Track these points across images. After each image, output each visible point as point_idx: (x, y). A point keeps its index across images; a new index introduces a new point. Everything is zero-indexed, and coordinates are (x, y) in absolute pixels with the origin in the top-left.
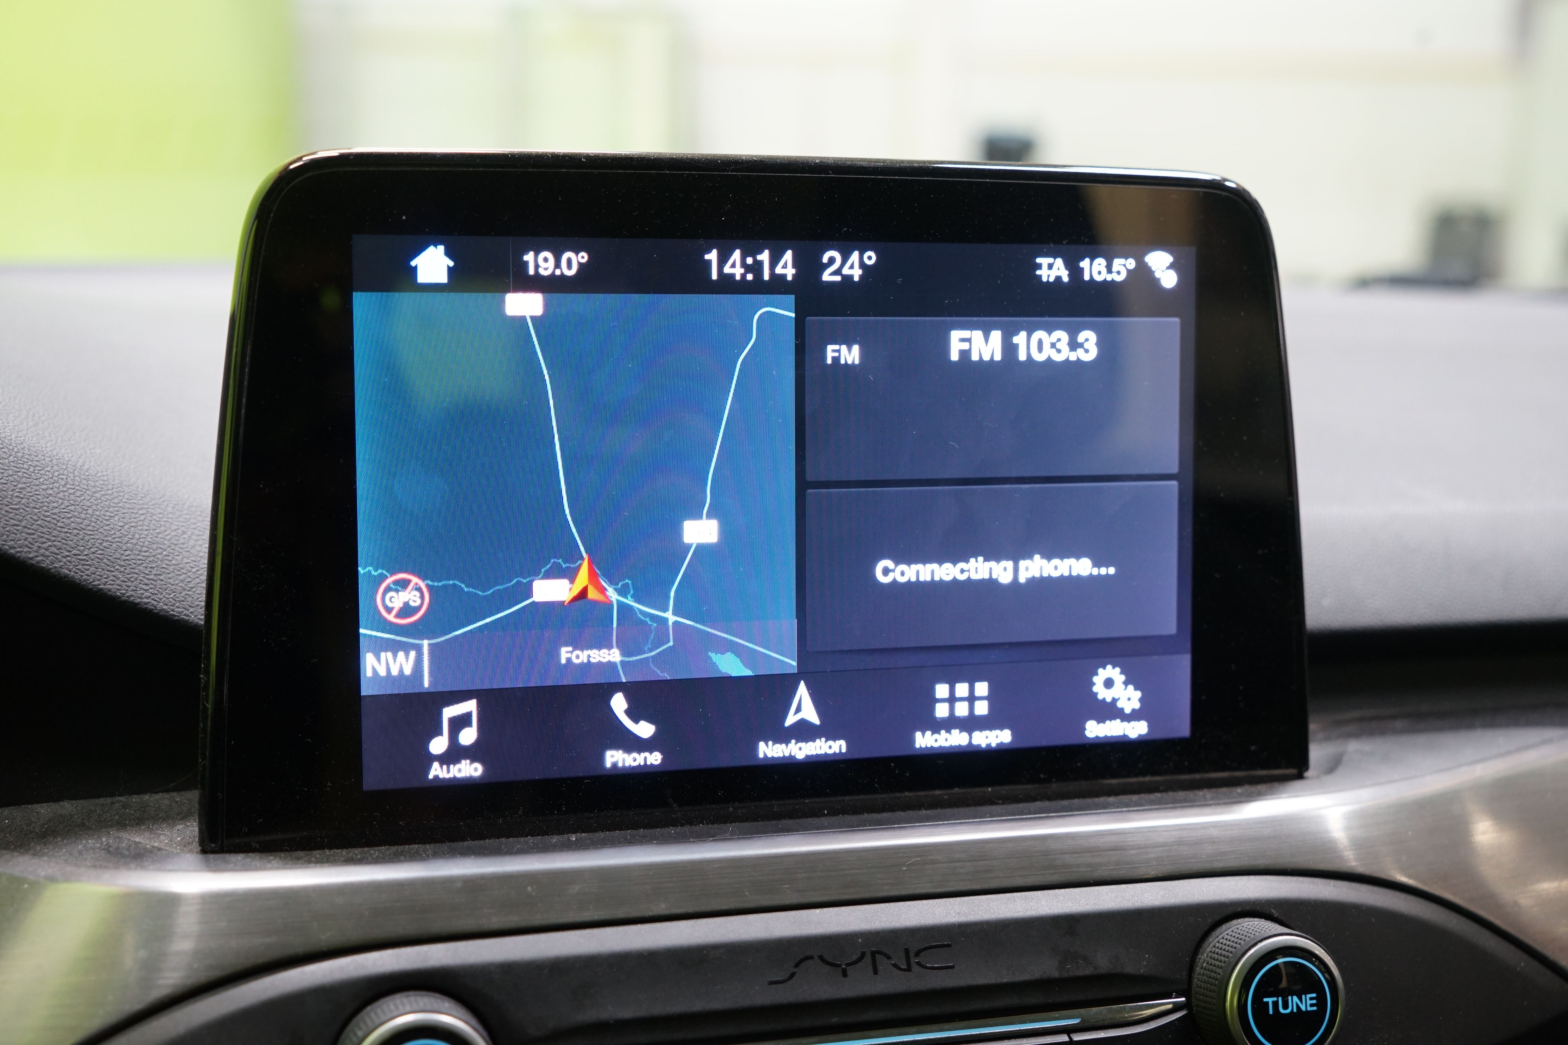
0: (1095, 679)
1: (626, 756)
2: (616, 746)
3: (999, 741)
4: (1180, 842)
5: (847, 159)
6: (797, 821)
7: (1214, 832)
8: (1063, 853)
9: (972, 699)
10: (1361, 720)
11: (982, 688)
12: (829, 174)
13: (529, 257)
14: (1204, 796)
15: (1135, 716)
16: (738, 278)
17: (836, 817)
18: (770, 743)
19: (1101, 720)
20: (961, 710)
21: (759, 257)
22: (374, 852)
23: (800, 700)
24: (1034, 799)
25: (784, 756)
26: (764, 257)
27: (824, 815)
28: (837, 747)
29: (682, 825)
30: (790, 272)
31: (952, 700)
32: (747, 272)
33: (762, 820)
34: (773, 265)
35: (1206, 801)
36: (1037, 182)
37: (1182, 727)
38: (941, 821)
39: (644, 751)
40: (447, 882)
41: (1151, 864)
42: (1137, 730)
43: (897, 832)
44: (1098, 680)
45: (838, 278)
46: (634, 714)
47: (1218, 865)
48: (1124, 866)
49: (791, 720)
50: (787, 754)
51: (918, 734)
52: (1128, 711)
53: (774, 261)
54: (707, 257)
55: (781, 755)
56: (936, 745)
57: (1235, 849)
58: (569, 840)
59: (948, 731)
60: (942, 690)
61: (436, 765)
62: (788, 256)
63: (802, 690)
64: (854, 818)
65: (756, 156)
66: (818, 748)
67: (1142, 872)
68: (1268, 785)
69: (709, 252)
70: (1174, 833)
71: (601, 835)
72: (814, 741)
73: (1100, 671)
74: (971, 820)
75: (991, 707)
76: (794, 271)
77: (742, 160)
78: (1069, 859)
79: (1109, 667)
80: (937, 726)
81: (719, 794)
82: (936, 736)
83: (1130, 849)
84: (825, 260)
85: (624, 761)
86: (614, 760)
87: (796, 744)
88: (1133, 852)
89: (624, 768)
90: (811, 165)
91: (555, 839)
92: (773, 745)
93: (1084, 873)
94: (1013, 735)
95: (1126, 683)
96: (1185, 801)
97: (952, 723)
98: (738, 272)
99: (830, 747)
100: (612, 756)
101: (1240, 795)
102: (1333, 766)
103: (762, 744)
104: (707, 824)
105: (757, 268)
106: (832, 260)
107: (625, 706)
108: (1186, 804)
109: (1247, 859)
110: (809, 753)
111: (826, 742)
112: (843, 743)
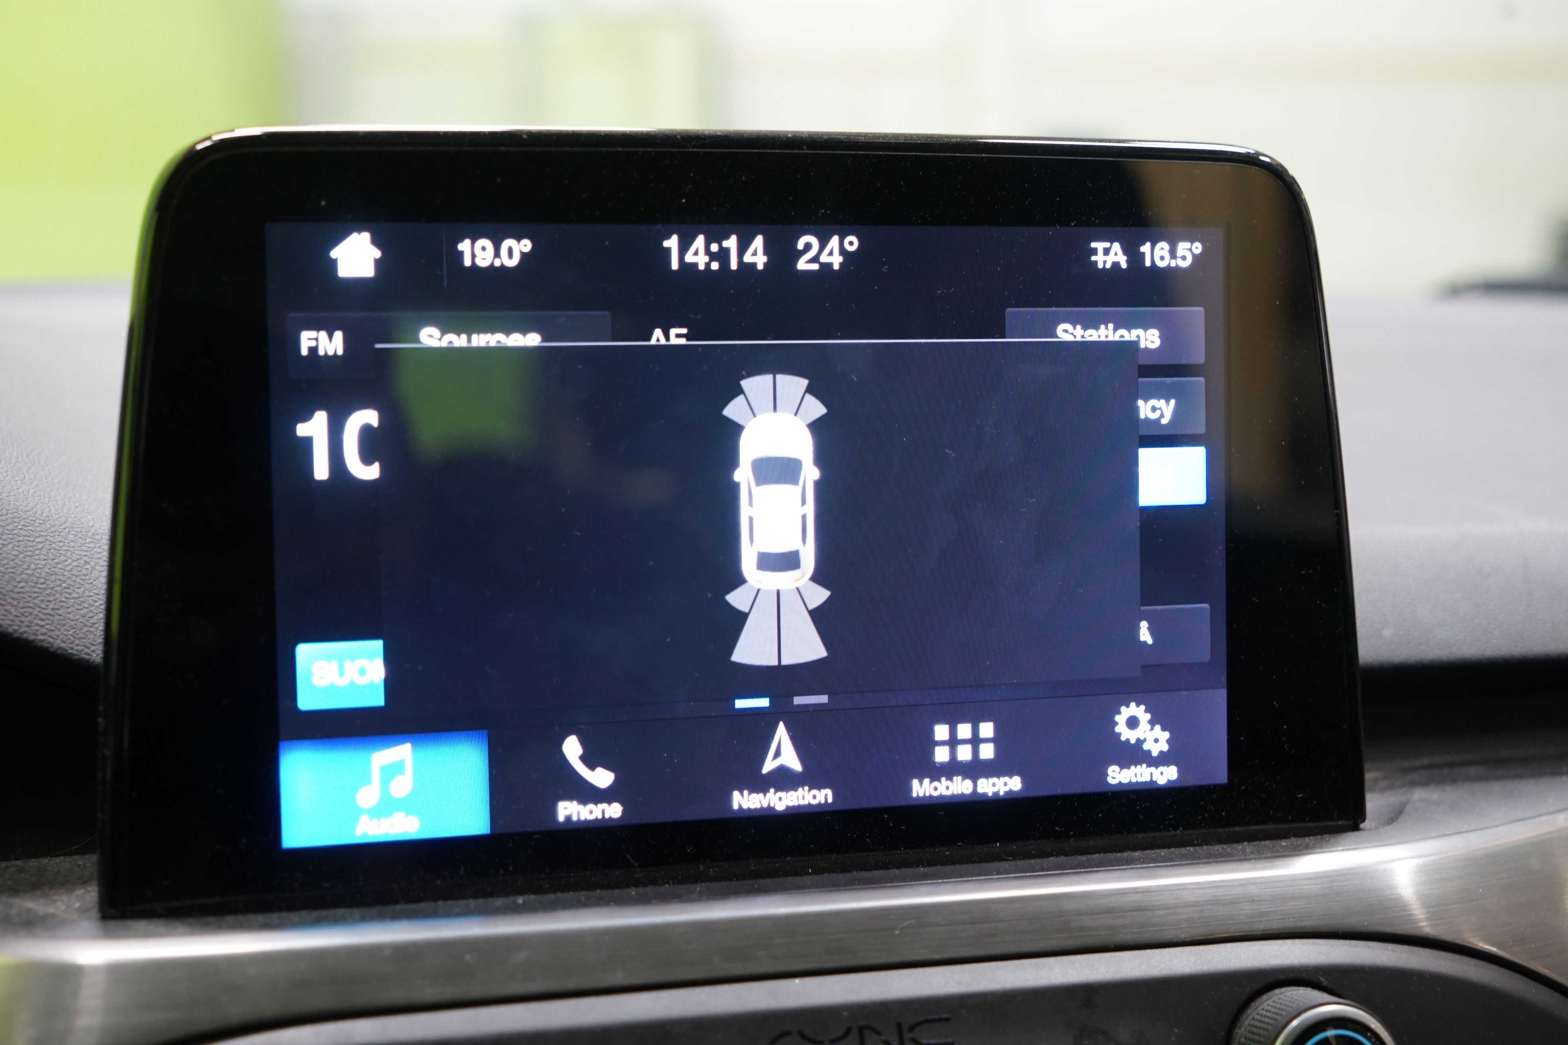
0: (1117, 718)
1: (581, 807)
2: (570, 797)
3: (1007, 789)
4: (1214, 902)
5: (823, 134)
6: (776, 880)
7: (1253, 890)
8: (1079, 913)
9: (975, 741)
10: (1430, 767)
11: (987, 729)
12: (804, 149)
13: (464, 246)
14: (1244, 851)
15: (1162, 760)
16: (701, 267)
17: (821, 876)
18: (746, 792)
19: (1124, 764)
20: (964, 753)
21: (725, 244)
22: (294, 916)
23: (779, 744)
24: (1049, 855)
25: (762, 807)
26: (731, 243)
27: (808, 873)
28: (823, 796)
29: (645, 885)
30: (760, 261)
31: (953, 742)
32: (711, 260)
33: (737, 880)
34: (742, 251)
35: (1246, 855)
36: (1040, 157)
37: (1219, 774)
38: (940, 879)
39: (601, 802)
40: (373, 951)
41: (1181, 926)
42: (1166, 775)
43: (890, 892)
44: (1121, 719)
45: (815, 267)
46: (589, 760)
47: (1259, 927)
48: (1150, 929)
49: (769, 766)
50: (765, 805)
51: (915, 782)
52: (1155, 754)
53: (743, 248)
54: (666, 244)
55: (758, 806)
56: (935, 794)
57: (1277, 909)
58: (515, 903)
59: (950, 778)
60: (941, 732)
61: (364, 819)
62: (759, 242)
63: (781, 732)
64: (841, 877)
65: (720, 131)
66: (801, 798)
67: (1169, 936)
68: (1319, 837)
69: (668, 237)
70: (1207, 891)
71: (552, 897)
72: (796, 790)
73: (1123, 709)
74: (974, 878)
75: (997, 750)
76: (765, 259)
77: (705, 135)
78: (1086, 921)
79: (1133, 704)
80: (937, 772)
81: (688, 850)
82: (936, 784)
83: (1156, 909)
84: (800, 246)
85: (579, 813)
86: (568, 813)
87: (775, 793)
88: (1161, 912)
89: (579, 821)
90: (782, 140)
91: (499, 902)
92: (749, 794)
93: (1103, 937)
94: (1023, 782)
95: (1152, 723)
96: (1222, 855)
97: (953, 769)
98: (701, 261)
99: (814, 797)
100: (566, 808)
101: (1284, 848)
102: (1394, 816)
103: (736, 794)
104: (674, 884)
105: (723, 256)
106: (808, 247)
107: (579, 751)
108: (1222, 859)
109: (1292, 920)
110: (791, 804)
111: (809, 791)
112: (828, 792)
